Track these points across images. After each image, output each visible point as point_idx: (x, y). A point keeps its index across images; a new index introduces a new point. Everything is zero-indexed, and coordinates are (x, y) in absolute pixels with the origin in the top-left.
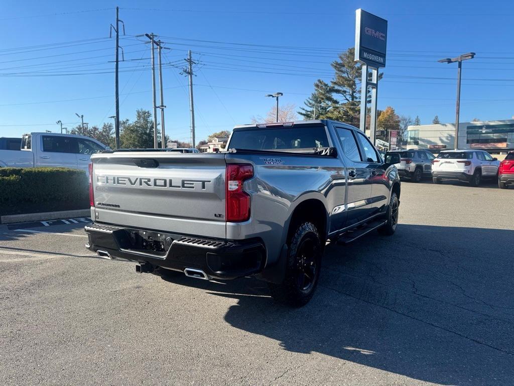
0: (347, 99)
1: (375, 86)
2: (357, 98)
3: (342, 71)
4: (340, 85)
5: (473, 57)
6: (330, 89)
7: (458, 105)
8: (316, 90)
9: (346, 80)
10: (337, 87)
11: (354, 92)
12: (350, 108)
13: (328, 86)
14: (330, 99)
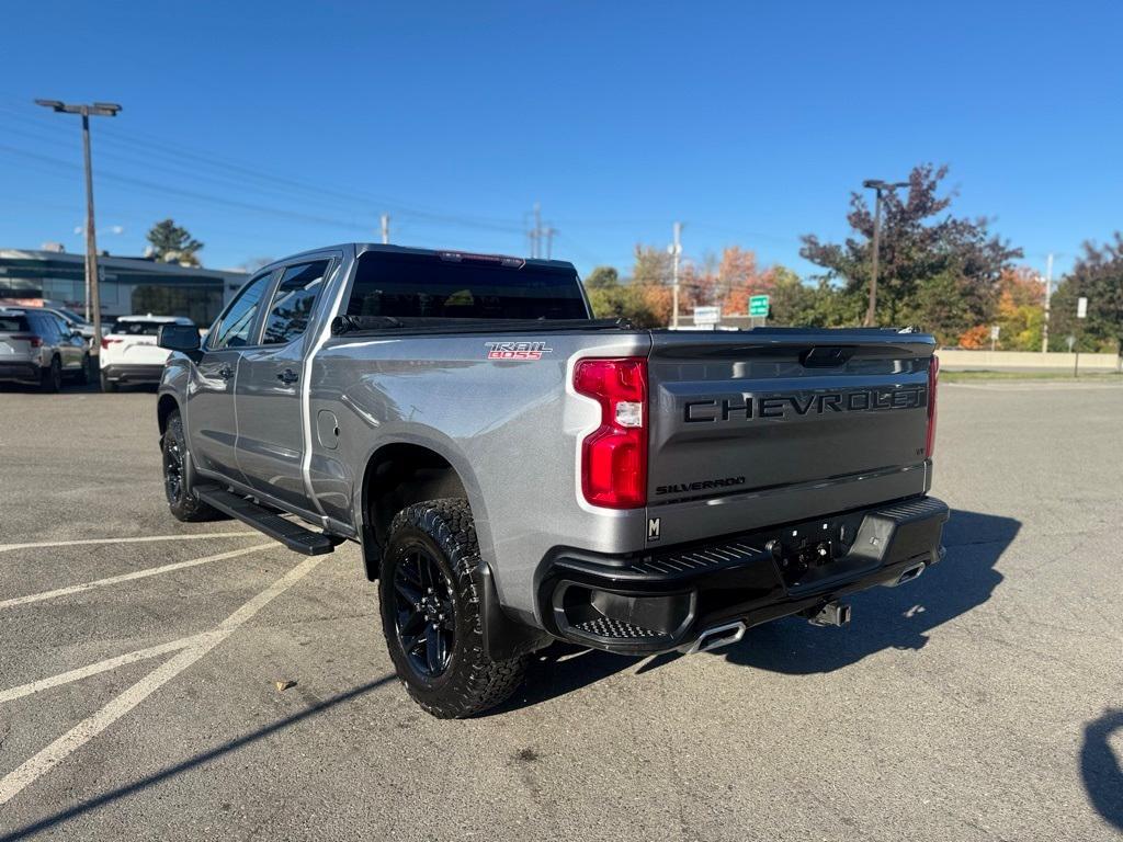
7: (91, 214)
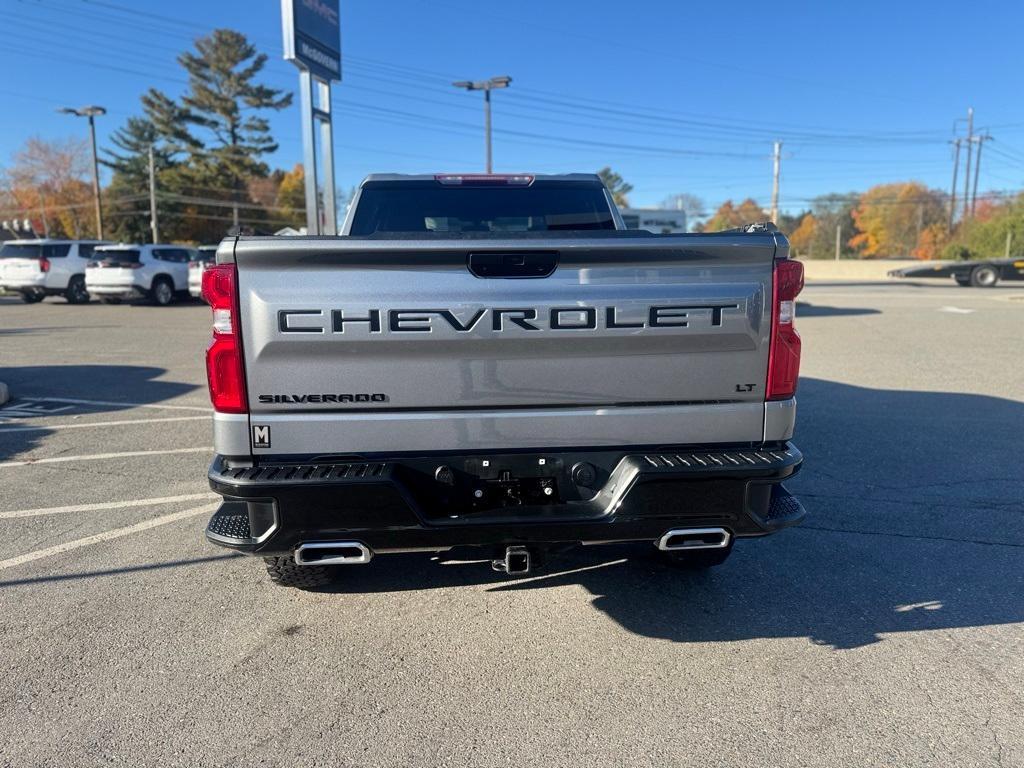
0: (221, 140)
1: (326, 118)
2: (243, 140)
3: (204, 77)
4: (202, 107)
5: (507, 84)
6: (180, 114)
8: (147, 112)
9: (217, 98)
10: (195, 111)
11: (235, 126)
12: (232, 161)
13: (175, 107)
14: (182, 135)
